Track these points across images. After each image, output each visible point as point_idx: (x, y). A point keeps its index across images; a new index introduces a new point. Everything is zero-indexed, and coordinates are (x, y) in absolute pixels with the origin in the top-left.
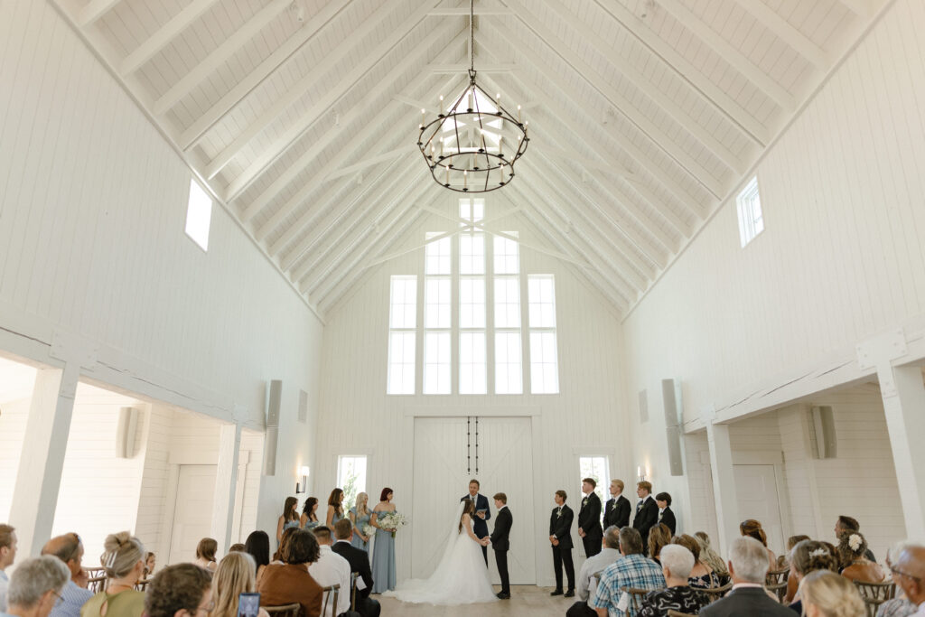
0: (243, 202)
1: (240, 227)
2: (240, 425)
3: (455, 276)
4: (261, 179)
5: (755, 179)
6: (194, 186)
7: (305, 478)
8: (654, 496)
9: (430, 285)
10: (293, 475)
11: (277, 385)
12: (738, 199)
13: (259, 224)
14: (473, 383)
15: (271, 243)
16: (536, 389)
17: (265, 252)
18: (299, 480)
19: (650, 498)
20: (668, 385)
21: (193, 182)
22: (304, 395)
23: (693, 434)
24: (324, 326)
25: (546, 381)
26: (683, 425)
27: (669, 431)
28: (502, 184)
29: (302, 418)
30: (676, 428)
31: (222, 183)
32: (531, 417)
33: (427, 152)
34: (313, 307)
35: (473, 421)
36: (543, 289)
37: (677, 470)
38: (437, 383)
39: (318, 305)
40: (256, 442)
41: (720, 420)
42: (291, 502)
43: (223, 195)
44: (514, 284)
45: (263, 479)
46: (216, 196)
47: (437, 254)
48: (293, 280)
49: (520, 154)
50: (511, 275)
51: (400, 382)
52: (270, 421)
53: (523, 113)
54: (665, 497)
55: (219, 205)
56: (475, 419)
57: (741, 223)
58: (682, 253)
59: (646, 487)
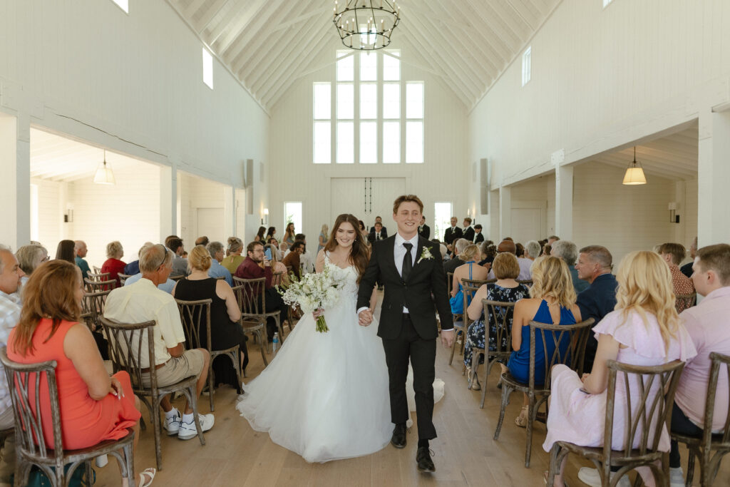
0: (226, 54)
1: (225, 68)
2: (234, 186)
3: (357, 82)
4: (237, 39)
5: (530, 48)
6: (204, 51)
7: (266, 215)
8: (473, 226)
9: (340, 88)
10: (259, 214)
11: (250, 162)
12: (523, 56)
13: (234, 64)
14: (368, 157)
15: (241, 72)
16: (409, 160)
17: (231, 71)
18: (263, 217)
19: (470, 228)
20: (484, 162)
21: (204, 49)
22: (262, 165)
23: (494, 191)
24: (270, 117)
25: (416, 155)
26: (490, 185)
27: (482, 190)
28: (384, 46)
29: (262, 180)
30: (486, 187)
31: (217, 46)
32: (405, 178)
33: (339, 26)
34: (264, 107)
35: (368, 181)
36: (416, 91)
37: (484, 211)
38: (345, 157)
39: (266, 104)
40: (242, 195)
41: (506, 184)
42: (262, 230)
43: (217, 51)
44: (397, 87)
45: (246, 216)
46: (214, 53)
47: (344, 67)
48: (253, 93)
49: (395, 26)
50: (396, 81)
51: (321, 155)
52: (248, 183)
53: (396, 3)
54: (479, 227)
55: (215, 58)
56: (368, 179)
57: (523, 71)
58: (505, 71)
59: (468, 221)
